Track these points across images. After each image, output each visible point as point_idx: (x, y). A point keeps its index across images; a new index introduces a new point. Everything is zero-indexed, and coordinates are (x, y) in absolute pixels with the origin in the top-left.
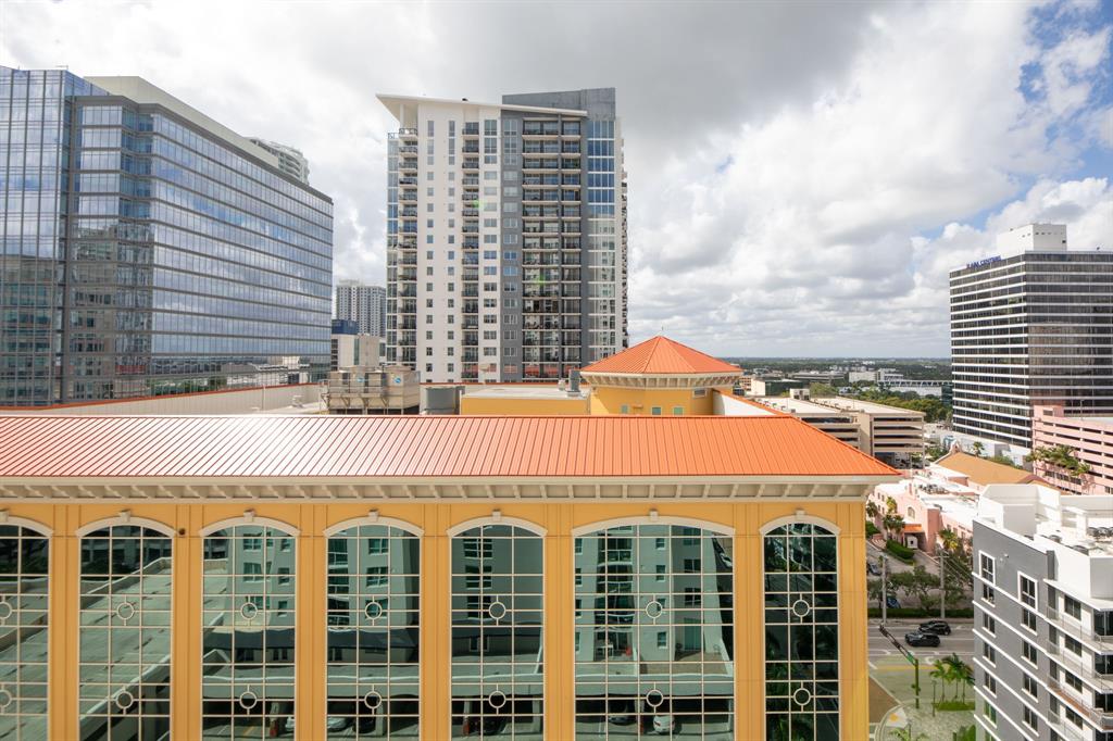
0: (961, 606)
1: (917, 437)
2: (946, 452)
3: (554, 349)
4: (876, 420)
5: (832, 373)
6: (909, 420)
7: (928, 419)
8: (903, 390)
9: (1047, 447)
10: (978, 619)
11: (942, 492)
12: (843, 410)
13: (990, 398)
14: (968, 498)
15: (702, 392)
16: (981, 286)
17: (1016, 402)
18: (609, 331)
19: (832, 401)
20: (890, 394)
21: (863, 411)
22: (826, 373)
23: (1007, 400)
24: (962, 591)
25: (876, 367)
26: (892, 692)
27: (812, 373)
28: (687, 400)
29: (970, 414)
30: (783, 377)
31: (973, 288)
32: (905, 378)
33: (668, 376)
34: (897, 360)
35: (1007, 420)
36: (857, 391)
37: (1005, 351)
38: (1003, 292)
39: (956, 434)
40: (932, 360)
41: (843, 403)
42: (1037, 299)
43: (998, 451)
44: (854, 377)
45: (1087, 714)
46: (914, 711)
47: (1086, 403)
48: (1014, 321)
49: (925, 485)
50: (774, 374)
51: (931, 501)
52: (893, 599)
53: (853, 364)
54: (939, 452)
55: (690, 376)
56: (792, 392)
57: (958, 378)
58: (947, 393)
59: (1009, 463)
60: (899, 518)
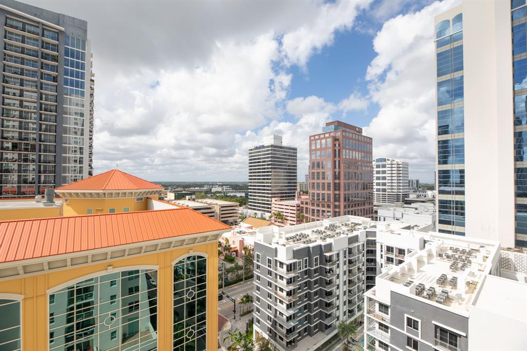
0: (250, 275)
1: (236, 213)
2: (246, 217)
3: (31, 176)
4: (222, 207)
5: (205, 188)
6: (234, 206)
7: (240, 206)
8: (232, 194)
9: (275, 212)
10: (255, 277)
11: (244, 233)
12: (209, 204)
13: (260, 196)
14: (252, 233)
15: (142, 199)
16: (258, 155)
17: (267, 197)
18: (78, 165)
19: (205, 200)
20: (227, 196)
21: (217, 204)
22: (202, 189)
23: (265, 197)
24: (250, 269)
25: (222, 186)
26: (226, 316)
27: (196, 188)
28: (132, 203)
29: (254, 202)
30: (183, 190)
31: (256, 156)
32: (233, 190)
33: (121, 192)
34: (230, 182)
35: (264, 204)
36: (215, 196)
37: (264, 179)
38: (265, 158)
39: (249, 210)
40: (242, 182)
41: (209, 201)
42: (274, 161)
43: (262, 216)
44: (214, 190)
45: (284, 299)
46: (234, 321)
47: (286, 196)
48: (268, 168)
49: (239, 231)
50: (179, 189)
51: (240, 237)
52: (227, 279)
53: (213, 185)
54: (243, 218)
55: (134, 191)
56: (187, 197)
57: (250, 189)
58: (247, 195)
59: (264, 219)
60: (229, 246)
